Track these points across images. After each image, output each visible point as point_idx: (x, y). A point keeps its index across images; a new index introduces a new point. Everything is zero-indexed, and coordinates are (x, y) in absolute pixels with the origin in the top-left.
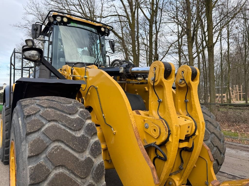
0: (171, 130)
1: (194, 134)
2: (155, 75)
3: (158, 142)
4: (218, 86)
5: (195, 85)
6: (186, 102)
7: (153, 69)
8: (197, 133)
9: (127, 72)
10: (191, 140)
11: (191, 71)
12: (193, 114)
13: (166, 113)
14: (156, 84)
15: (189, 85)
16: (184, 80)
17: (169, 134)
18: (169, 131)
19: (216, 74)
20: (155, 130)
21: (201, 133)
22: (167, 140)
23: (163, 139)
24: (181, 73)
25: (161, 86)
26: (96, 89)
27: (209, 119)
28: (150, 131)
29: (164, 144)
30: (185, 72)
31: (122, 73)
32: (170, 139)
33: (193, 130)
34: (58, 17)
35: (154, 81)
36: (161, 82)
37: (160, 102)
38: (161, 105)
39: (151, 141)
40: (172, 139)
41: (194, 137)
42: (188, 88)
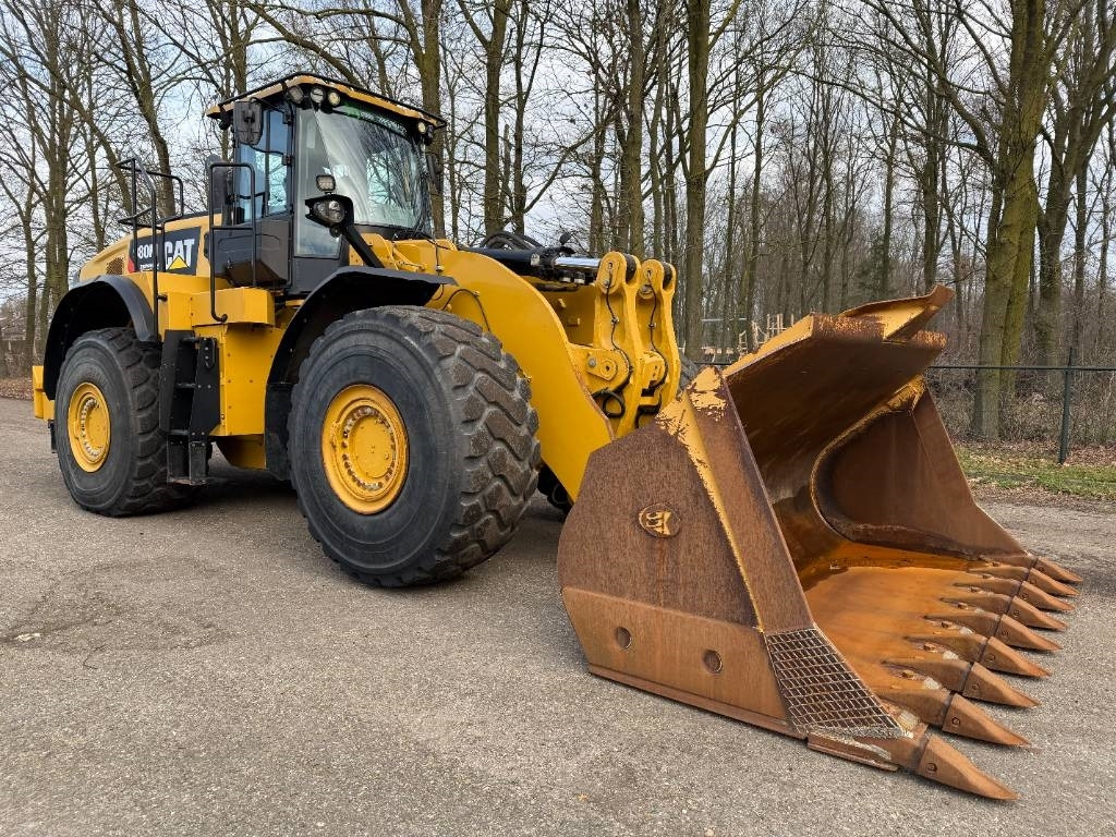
0: (633, 364)
1: (663, 381)
2: (611, 276)
3: (612, 387)
4: (714, 315)
5: (667, 296)
6: (651, 327)
7: (607, 265)
8: (667, 380)
9: (547, 265)
10: (657, 392)
11: (663, 271)
12: (662, 348)
13: (626, 340)
14: (612, 291)
15: (658, 297)
16: (650, 286)
17: (630, 373)
18: (631, 367)
19: (710, 267)
20: (608, 368)
21: (675, 379)
22: (626, 382)
23: (621, 380)
24: (646, 273)
25: (619, 295)
26: (475, 296)
27: (686, 370)
28: (600, 371)
29: (620, 390)
30: (653, 274)
31: (536, 267)
32: (631, 381)
33: (663, 374)
34: (317, 91)
35: (609, 285)
36: (621, 288)
37: (615, 323)
38: (617, 328)
39: (600, 387)
40: (634, 380)
41: (662, 387)
42: (656, 301)
